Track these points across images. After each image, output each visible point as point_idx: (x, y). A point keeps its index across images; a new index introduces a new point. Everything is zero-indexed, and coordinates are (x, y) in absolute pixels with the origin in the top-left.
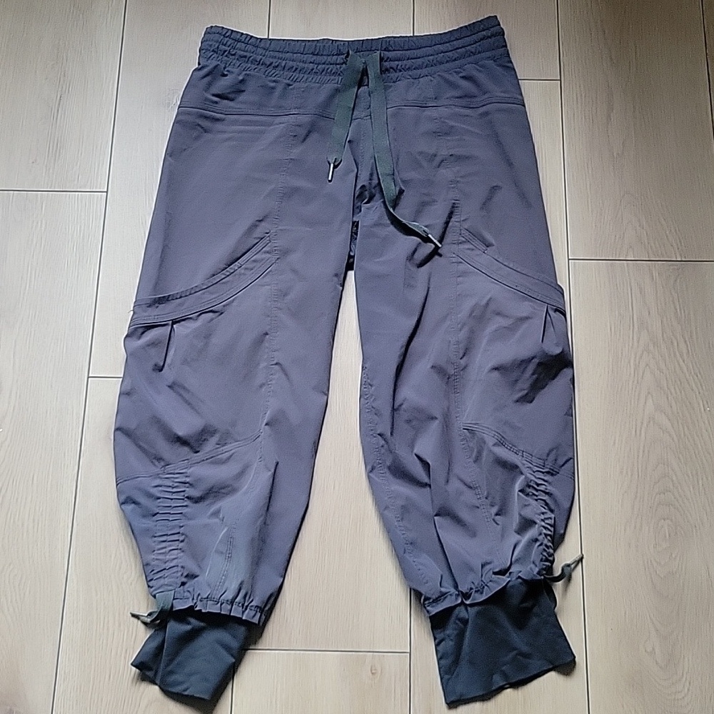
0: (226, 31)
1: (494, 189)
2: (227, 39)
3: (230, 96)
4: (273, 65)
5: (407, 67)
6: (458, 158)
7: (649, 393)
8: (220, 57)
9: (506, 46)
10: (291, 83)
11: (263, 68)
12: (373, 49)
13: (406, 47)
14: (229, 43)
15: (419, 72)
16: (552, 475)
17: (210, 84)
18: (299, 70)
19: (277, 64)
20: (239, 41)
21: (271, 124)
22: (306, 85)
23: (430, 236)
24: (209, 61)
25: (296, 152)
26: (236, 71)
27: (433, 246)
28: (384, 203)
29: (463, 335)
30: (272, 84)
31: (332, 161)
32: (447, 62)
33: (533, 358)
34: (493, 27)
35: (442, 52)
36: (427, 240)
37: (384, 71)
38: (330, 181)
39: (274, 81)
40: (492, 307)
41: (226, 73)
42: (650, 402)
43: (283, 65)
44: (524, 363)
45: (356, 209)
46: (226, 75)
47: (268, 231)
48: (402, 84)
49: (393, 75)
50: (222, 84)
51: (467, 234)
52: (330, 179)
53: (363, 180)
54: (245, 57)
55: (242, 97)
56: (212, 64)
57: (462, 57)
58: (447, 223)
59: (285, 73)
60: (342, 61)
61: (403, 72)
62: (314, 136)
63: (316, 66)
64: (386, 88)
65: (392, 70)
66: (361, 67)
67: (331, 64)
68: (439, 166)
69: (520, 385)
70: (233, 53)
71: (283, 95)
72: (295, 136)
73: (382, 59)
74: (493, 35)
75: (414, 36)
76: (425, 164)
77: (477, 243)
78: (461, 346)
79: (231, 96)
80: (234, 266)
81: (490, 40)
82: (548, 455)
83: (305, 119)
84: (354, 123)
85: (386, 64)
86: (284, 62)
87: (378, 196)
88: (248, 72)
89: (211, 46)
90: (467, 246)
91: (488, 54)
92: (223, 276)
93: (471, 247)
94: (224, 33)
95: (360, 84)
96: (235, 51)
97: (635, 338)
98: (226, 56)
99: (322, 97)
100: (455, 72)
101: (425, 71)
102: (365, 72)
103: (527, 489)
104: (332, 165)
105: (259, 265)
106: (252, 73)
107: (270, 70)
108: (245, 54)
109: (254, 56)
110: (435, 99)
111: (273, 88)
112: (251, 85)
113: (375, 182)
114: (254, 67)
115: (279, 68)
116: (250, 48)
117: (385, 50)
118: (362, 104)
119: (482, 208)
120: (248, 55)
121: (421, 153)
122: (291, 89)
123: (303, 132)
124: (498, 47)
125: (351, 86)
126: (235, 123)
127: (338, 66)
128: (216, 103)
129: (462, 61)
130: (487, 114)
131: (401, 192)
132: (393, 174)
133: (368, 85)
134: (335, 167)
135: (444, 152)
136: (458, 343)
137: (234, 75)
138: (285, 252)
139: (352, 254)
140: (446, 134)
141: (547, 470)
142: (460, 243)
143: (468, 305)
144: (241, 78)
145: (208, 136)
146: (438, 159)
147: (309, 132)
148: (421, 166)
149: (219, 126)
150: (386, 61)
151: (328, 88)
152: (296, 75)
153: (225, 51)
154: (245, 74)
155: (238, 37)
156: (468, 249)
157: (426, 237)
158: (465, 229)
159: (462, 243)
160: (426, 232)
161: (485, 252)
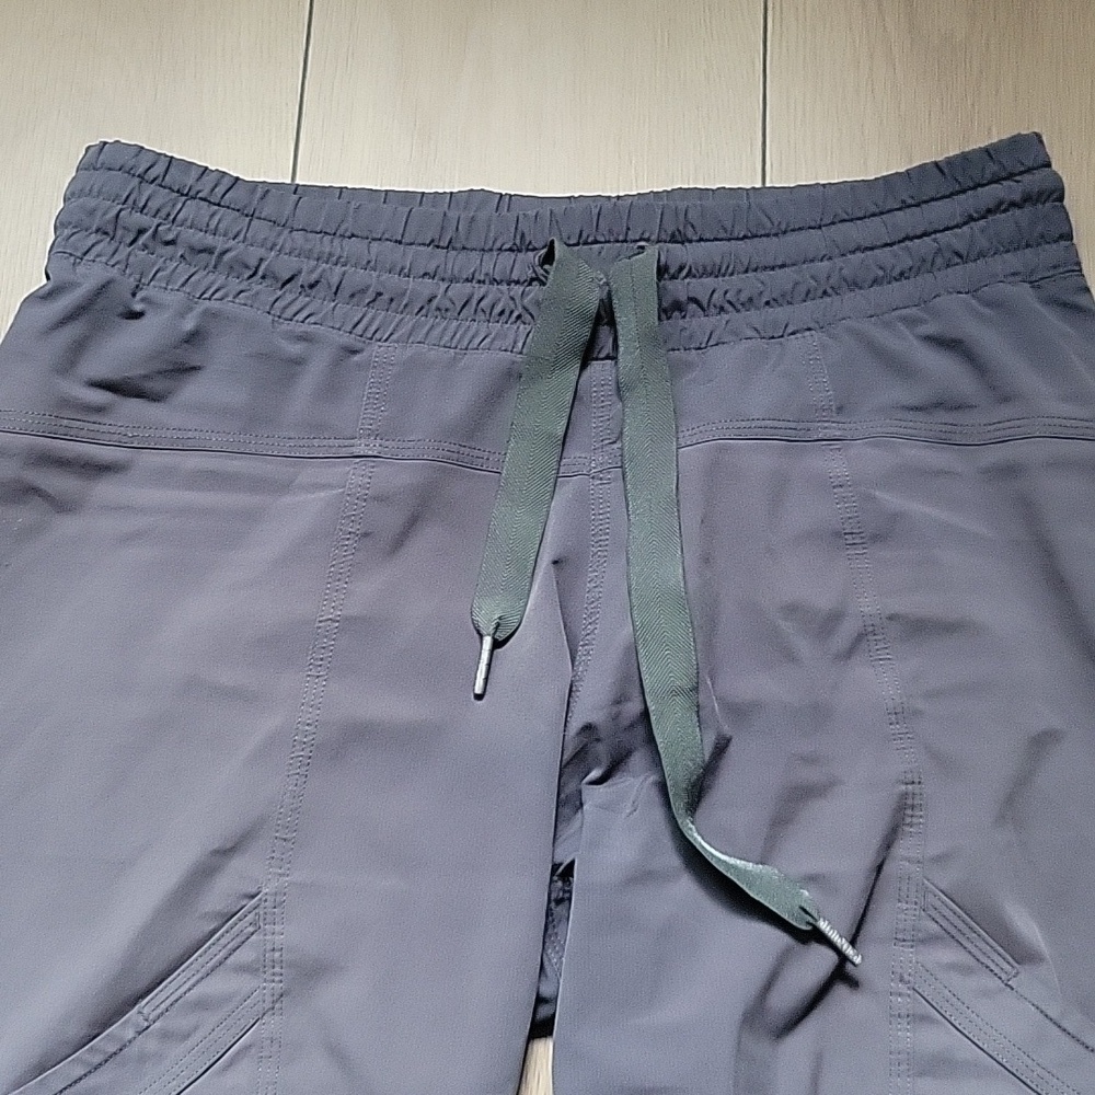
0: (151, 159)
1: (1042, 742)
2: (148, 190)
3: (149, 385)
4: (301, 280)
5: (744, 297)
6: (919, 628)
8: (124, 251)
9: (1069, 236)
10: (359, 345)
11: (265, 291)
12: (631, 236)
13: (740, 231)
14: (153, 205)
15: (780, 313)
17: (79, 348)
18: (386, 297)
19: (314, 277)
20: (189, 195)
21: (285, 487)
22: (409, 352)
23: (823, 925)
24: (80, 269)
25: (365, 592)
26: (173, 299)
27: (832, 958)
28: (662, 787)
30: (295, 349)
31: (488, 628)
32: (875, 282)
34: (1029, 170)
35: (858, 249)
36: (813, 939)
37: (671, 309)
38: (479, 697)
39: (304, 338)
41: (138, 307)
43: (335, 281)
45: (567, 804)
46: (138, 315)
47: (254, 891)
48: (725, 359)
49: (698, 324)
50: (124, 348)
51: (949, 909)
52: (478, 690)
53: (591, 706)
54: (209, 251)
55: (192, 390)
56: (90, 276)
57: (923, 266)
59: (342, 309)
60: (530, 274)
61: (731, 315)
62: (429, 536)
63: (443, 286)
64: (676, 371)
65: (693, 306)
66: (593, 301)
67: (494, 281)
68: (849, 653)
70: (170, 237)
71: (331, 389)
72: (366, 535)
73: (662, 271)
74: (1028, 199)
75: (764, 187)
76: (803, 646)
77: (982, 944)
79: (156, 385)
80: (122, 1029)
81: (1018, 212)
83: (399, 476)
84: (566, 491)
85: (679, 289)
86: (338, 270)
87: (638, 760)
88: (214, 305)
89: (92, 212)
91: (1013, 261)
92: (80, 1071)
93: (963, 958)
94: (141, 170)
95: (587, 355)
96: (176, 230)
98: (145, 247)
99: (457, 401)
100: (904, 319)
101: (801, 313)
102: (605, 316)
104: (488, 642)
105: (211, 1019)
106: (228, 307)
107: (289, 297)
108: (209, 240)
109: (238, 249)
110: (840, 409)
111: (298, 362)
112: (224, 351)
113: (633, 708)
114: (235, 285)
115: (321, 290)
116: (226, 218)
117: (673, 240)
118: (593, 424)
119: (1000, 819)
120: (219, 243)
121: (792, 610)
122: (358, 365)
123: (391, 519)
124: (1044, 239)
125: (556, 365)
126: (164, 477)
127: (518, 289)
128: (100, 409)
129: (925, 281)
130: (1009, 471)
131: (721, 748)
132: (696, 689)
133: (613, 357)
134: (497, 644)
135: (868, 605)
137: (166, 315)
138: (311, 972)
139: (546, 991)
140: (877, 538)
142: (922, 941)
144: (189, 324)
145: (68, 525)
146: (848, 629)
147: (413, 523)
148: (790, 657)
149: (106, 490)
150: (674, 277)
151: (483, 363)
152: (377, 316)
153: (141, 232)
154: (206, 312)
155: (190, 182)
156: (952, 967)
157: (809, 928)
158: (941, 891)
159: (929, 940)
160: (807, 912)
161: (1010, 983)
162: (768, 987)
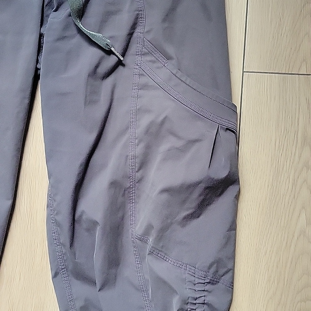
7: (303, 208)
16: (213, 284)
23: (112, 49)
29: (139, 150)
33: (200, 183)
36: (109, 52)
40: (167, 126)
42: (303, 216)
44: (191, 187)
45: (46, 18)
51: (150, 46)
58: (131, 35)
69: (187, 205)
77: (158, 55)
78: (138, 160)
82: (209, 268)
90: (149, 58)
93: (153, 58)
97: (297, 154)
103: (185, 306)
119: (164, 20)
136: (135, 157)
141: (208, 281)
142: (144, 54)
143: (145, 121)
156: (150, 61)
157: (109, 50)
158: (148, 41)
159: (145, 54)
160: (108, 45)
161: (165, 65)
162: (97, 67)
